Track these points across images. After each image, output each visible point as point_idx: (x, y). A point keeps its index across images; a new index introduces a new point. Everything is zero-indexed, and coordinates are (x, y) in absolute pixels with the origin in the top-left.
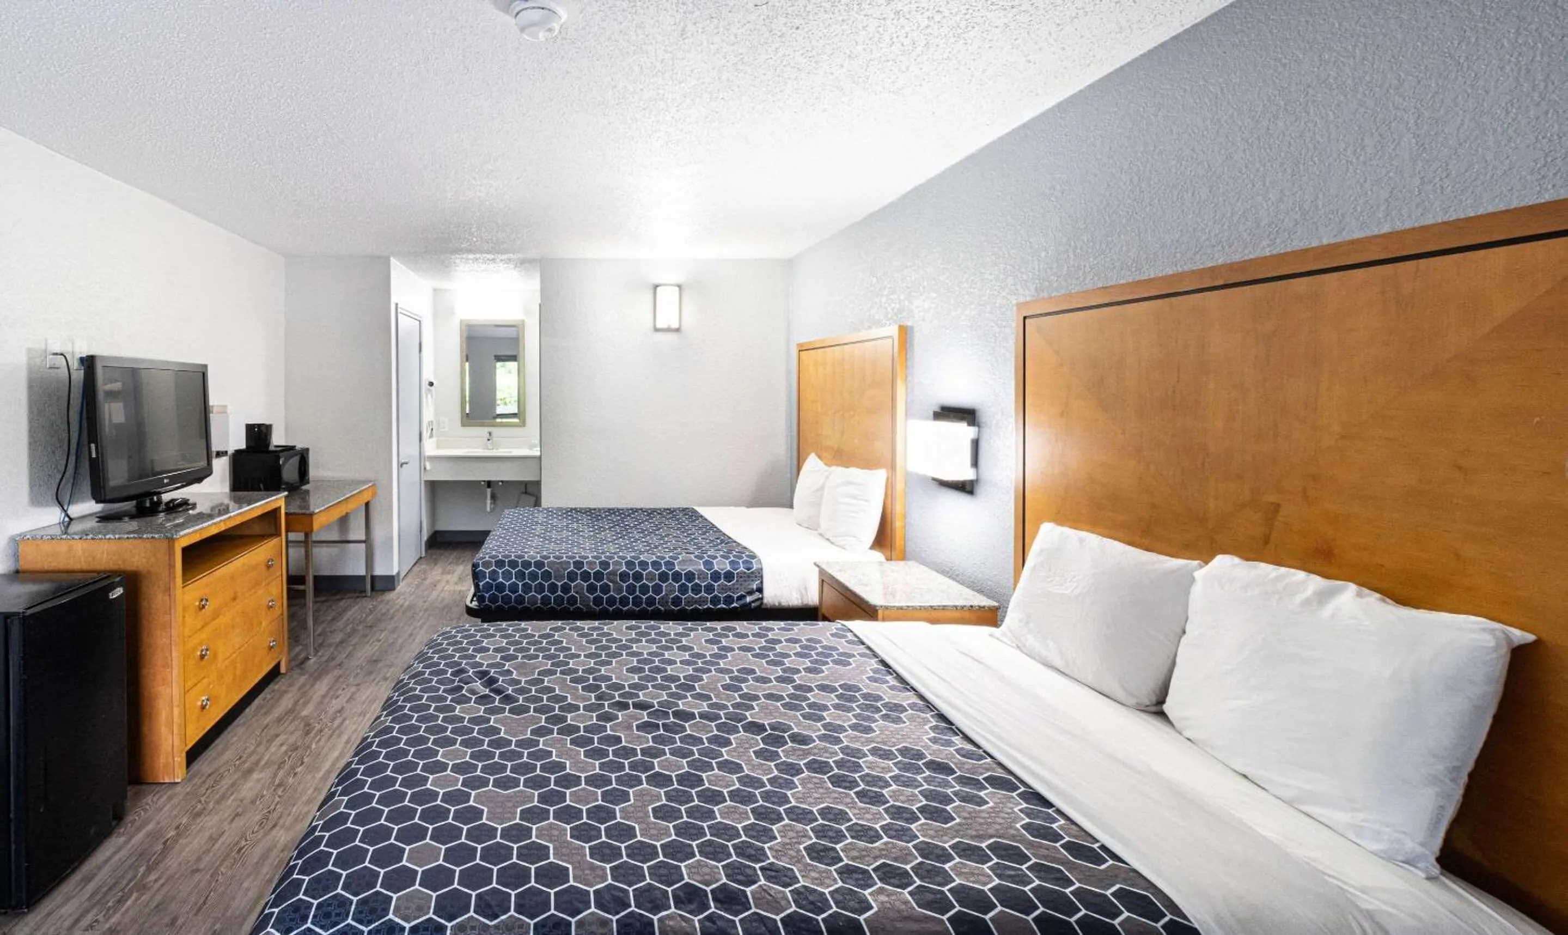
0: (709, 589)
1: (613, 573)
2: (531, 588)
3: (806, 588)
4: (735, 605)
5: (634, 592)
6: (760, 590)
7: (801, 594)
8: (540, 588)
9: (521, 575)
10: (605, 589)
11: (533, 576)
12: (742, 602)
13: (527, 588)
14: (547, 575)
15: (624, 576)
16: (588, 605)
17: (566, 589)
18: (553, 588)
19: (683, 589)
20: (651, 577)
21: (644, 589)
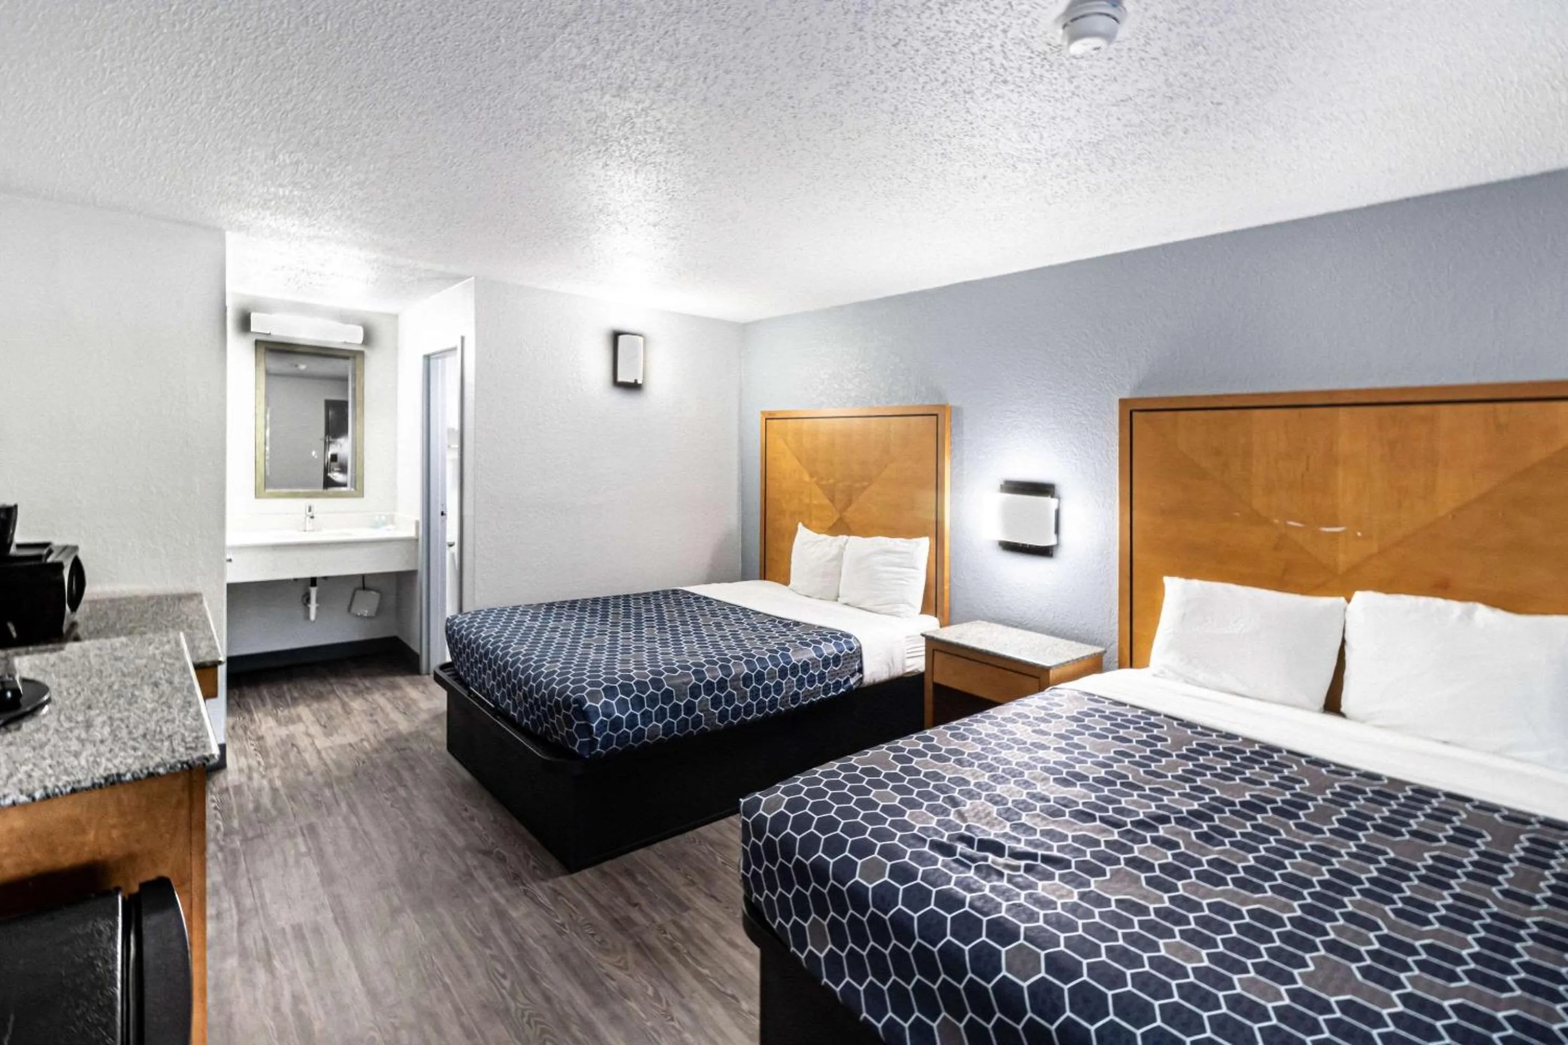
0: (822, 677)
1: (736, 678)
2: (650, 717)
3: (893, 662)
4: (842, 690)
5: (758, 695)
6: (861, 670)
7: (890, 668)
8: (661, 714)
9: (638, 702)
10: (730, 699)
11: (653, 700)
12: (847, 685)
13: (646, 717)
14: (668, 696)
15: (747, 679)
16: (713, 724)
17: (690, 708)
18: (675, 711)
19: (800, 683)
20: (772, 676)
21: (767, 690)
